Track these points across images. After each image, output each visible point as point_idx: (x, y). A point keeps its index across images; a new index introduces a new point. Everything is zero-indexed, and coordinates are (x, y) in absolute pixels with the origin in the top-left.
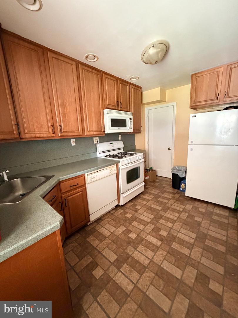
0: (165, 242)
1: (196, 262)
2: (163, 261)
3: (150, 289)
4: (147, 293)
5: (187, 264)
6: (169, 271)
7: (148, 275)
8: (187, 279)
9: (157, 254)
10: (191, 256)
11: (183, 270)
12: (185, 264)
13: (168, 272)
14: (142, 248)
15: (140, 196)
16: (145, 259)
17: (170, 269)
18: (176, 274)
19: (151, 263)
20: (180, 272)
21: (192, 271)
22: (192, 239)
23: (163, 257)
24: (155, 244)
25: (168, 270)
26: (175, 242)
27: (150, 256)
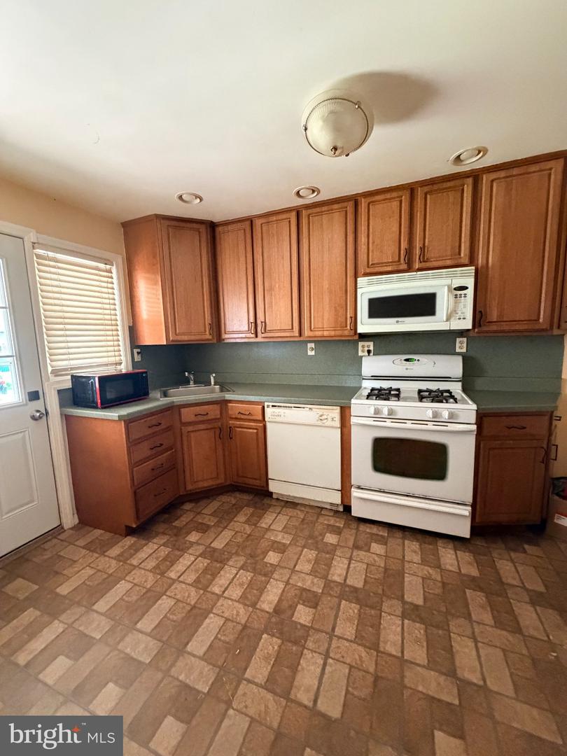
0: (273, 620)
1: (230, 693)
2: (222, 617)
3: (169, 600)
4: (164, 597)
5: (221, 668)
6: (200, 629)
7: (193, 595)
8: (187, 664)
9: (236, 604)
10: (245, 682)
11: (205, 657)
12: (220, 663)
13: (199, 626)
14: (245, 578)
15: (440, 543)
16: (221, 586)
17: (205, 630)
18: (195, 643)
19: (215, 597)
20: (201, 651)
21: (204, 679)
22: (313, 698)
23: (232, 616)
24: (262, 599)
25: (202, 627)
26: (283, 643)
27: (231, 593)
